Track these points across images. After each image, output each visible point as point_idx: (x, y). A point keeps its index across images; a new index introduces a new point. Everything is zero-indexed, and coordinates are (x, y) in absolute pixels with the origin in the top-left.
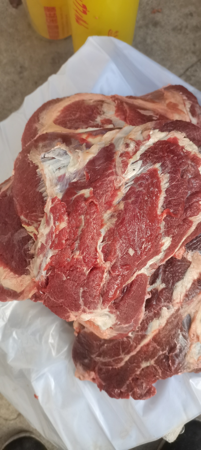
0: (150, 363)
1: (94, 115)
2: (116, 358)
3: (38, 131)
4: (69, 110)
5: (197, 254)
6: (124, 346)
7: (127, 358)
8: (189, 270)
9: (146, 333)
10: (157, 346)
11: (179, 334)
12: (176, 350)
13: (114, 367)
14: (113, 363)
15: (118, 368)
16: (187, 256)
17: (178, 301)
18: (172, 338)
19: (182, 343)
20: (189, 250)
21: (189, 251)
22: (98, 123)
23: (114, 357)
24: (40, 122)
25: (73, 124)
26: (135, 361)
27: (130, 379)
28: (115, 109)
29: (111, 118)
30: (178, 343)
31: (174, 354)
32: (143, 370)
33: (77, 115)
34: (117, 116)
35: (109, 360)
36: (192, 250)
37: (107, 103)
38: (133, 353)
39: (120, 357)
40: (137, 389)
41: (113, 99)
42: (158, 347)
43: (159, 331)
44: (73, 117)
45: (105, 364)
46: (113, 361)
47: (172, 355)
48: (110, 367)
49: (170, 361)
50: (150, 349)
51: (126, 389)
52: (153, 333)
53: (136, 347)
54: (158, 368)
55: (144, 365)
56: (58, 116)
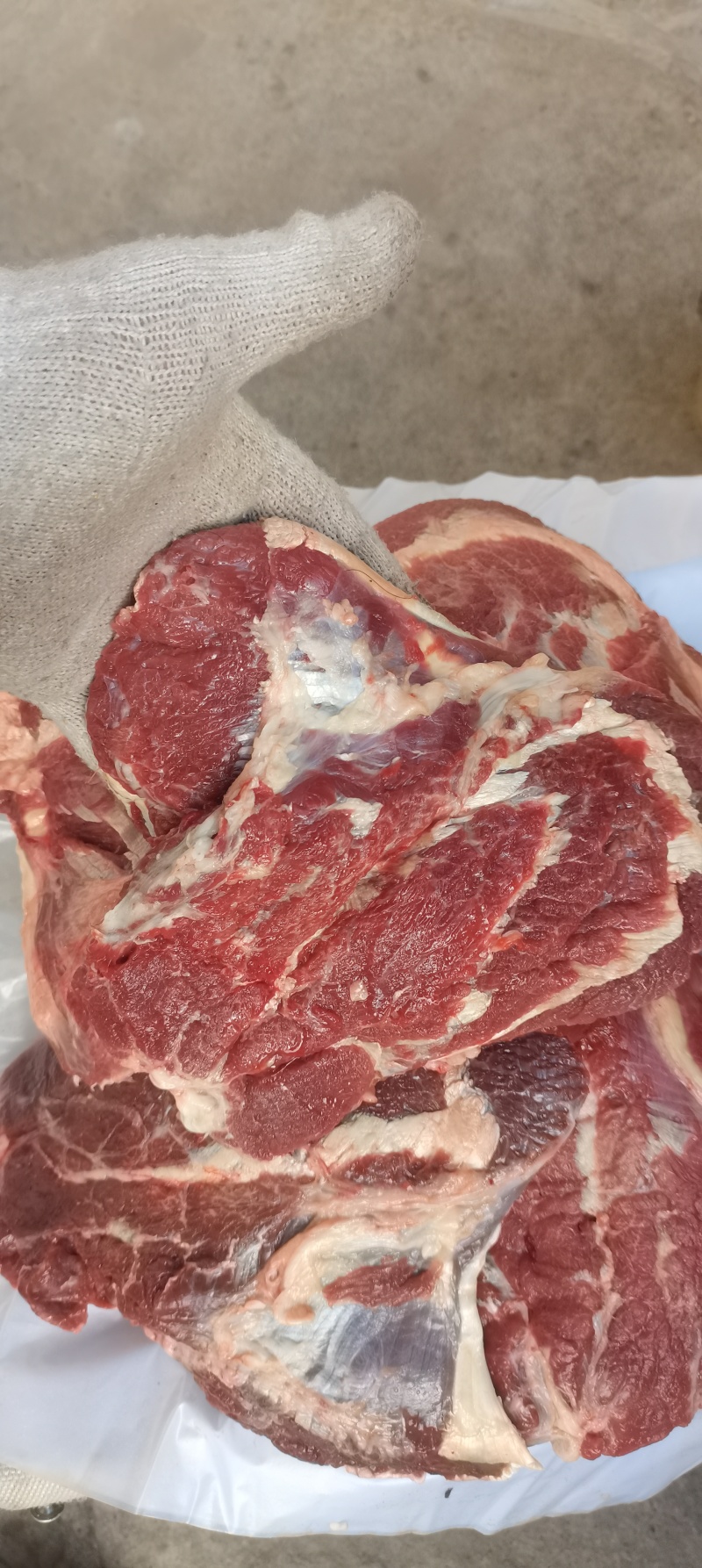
0: (133, 1236)
1: (563, 602)
2: (81, 1150)
3: (422, 533)
4: (527, 549)
5: (476, 1104)
6: (121, 1137)
7: (100, 1174)
8: (424, 1118)
9: (191, 1155)
10: (183, 1213)
11: (256, 1240)
12: (215, 1266)
13: (57, 1170)
14: (62, 1157)
15: (61, 1180)
16: (451, 1084)
17: (329, 1159)
18: (232, 1228)
19: (241, 1265)
20: (471, 1078)
21: (466, 1079)
22: (553, 621)
23: (78, 1143)
24: (444, 522)
25: (501, 577)
26: (112, 1199)
27: (60, 1232)
28: (622, 632)
29: (592, 639)
30: (232, 1260)
31: (199, 1270)
32: (103, 1237)
33: (527, 572)
34: (610, 649)
35: (65, 1142)
36: (476, 1085)
37: (620, 609)
38: (122, 1176)
39: (90, 1156)
40: (46, 1268)
41: (647, 618)
42: (183, 1219)
43: (224, 1182)
44: (516, 569)
45: (47, 1141)
46: (70, 1152)
47: (193, 1269)
48: (49, 1163)
49: (174, 1279)
50: (163, 1201)
51: (28, 1246)
52: (206, 1170)
53: (140, 1166)
54: (136, 1265)
55: (117, 1229)
56: (490, 542)
